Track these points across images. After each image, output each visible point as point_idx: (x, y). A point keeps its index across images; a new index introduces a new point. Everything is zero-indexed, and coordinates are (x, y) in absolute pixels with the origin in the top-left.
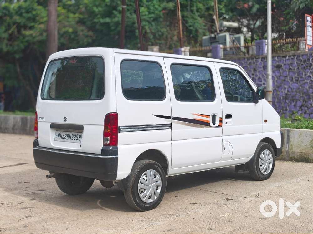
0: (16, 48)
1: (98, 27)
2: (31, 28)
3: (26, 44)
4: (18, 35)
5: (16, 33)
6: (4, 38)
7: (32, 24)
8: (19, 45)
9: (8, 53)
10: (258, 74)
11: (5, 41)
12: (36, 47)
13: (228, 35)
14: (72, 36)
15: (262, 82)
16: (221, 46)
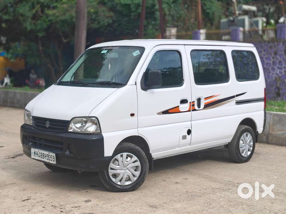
0: (39, 27)
1: (119, 8)
2: (54, 8)
3: (49, 23)
4: (41, 15)
5: (40, 13)
6: (28, 17)
7: (55, 4)
8: (41, 24)
9: (32, 31)
10: (278, 57)
11: (30, 20)
12: (58, 26)
13: (246, 19)
14: (94, 16)
15: (282, 65)
16: (241, 29)
